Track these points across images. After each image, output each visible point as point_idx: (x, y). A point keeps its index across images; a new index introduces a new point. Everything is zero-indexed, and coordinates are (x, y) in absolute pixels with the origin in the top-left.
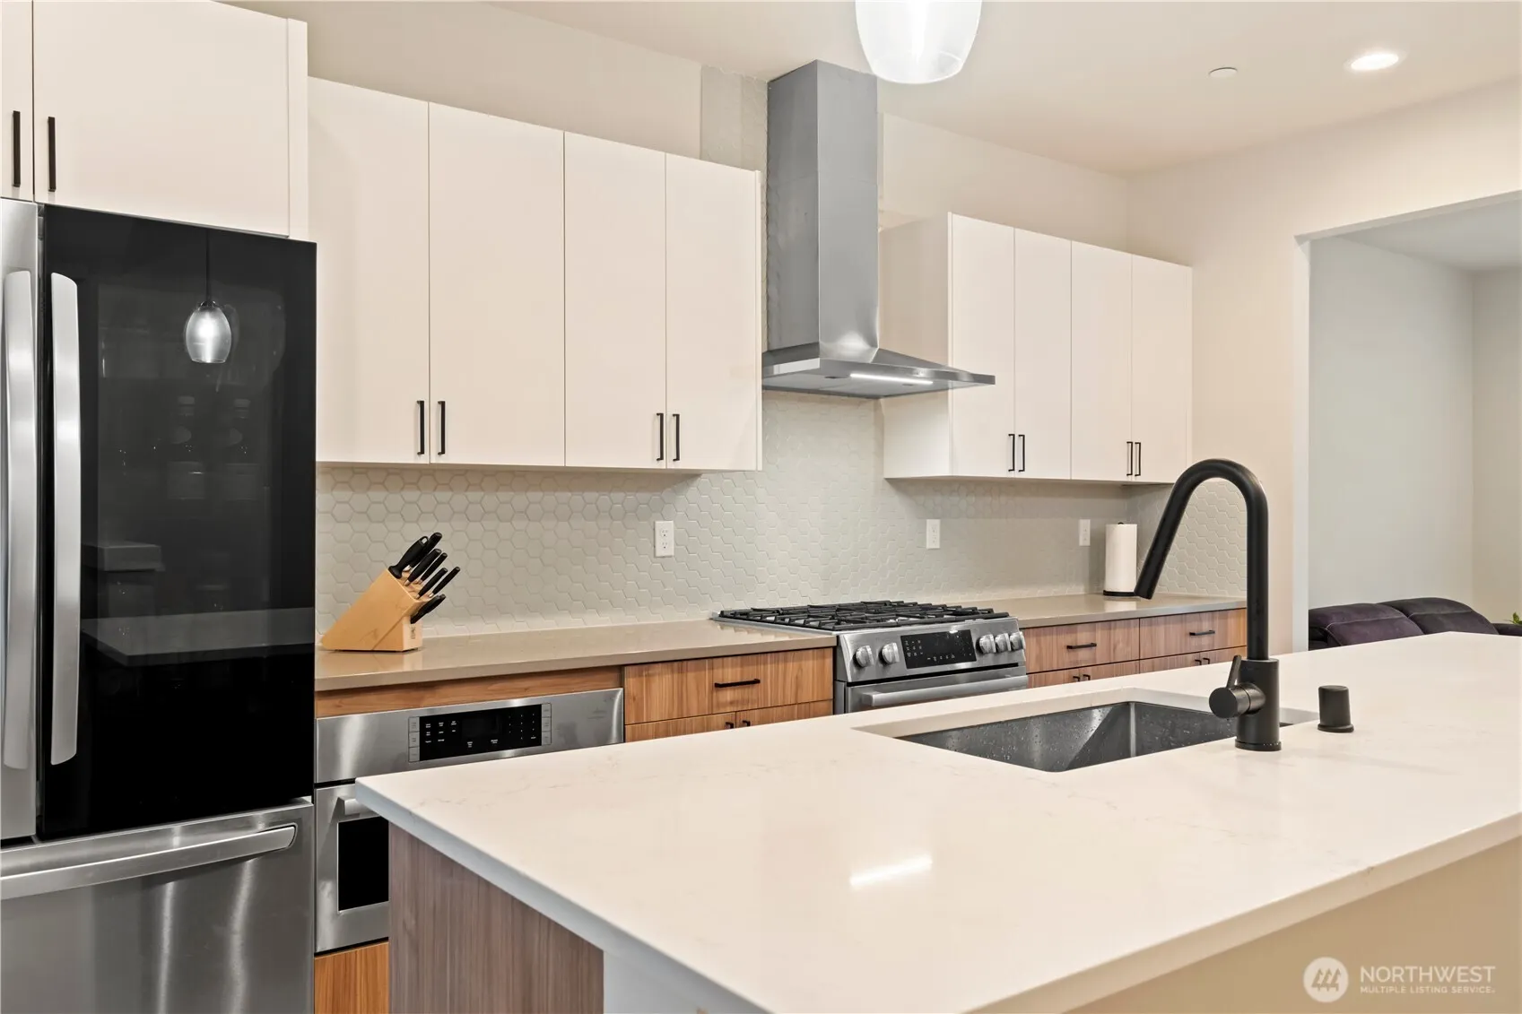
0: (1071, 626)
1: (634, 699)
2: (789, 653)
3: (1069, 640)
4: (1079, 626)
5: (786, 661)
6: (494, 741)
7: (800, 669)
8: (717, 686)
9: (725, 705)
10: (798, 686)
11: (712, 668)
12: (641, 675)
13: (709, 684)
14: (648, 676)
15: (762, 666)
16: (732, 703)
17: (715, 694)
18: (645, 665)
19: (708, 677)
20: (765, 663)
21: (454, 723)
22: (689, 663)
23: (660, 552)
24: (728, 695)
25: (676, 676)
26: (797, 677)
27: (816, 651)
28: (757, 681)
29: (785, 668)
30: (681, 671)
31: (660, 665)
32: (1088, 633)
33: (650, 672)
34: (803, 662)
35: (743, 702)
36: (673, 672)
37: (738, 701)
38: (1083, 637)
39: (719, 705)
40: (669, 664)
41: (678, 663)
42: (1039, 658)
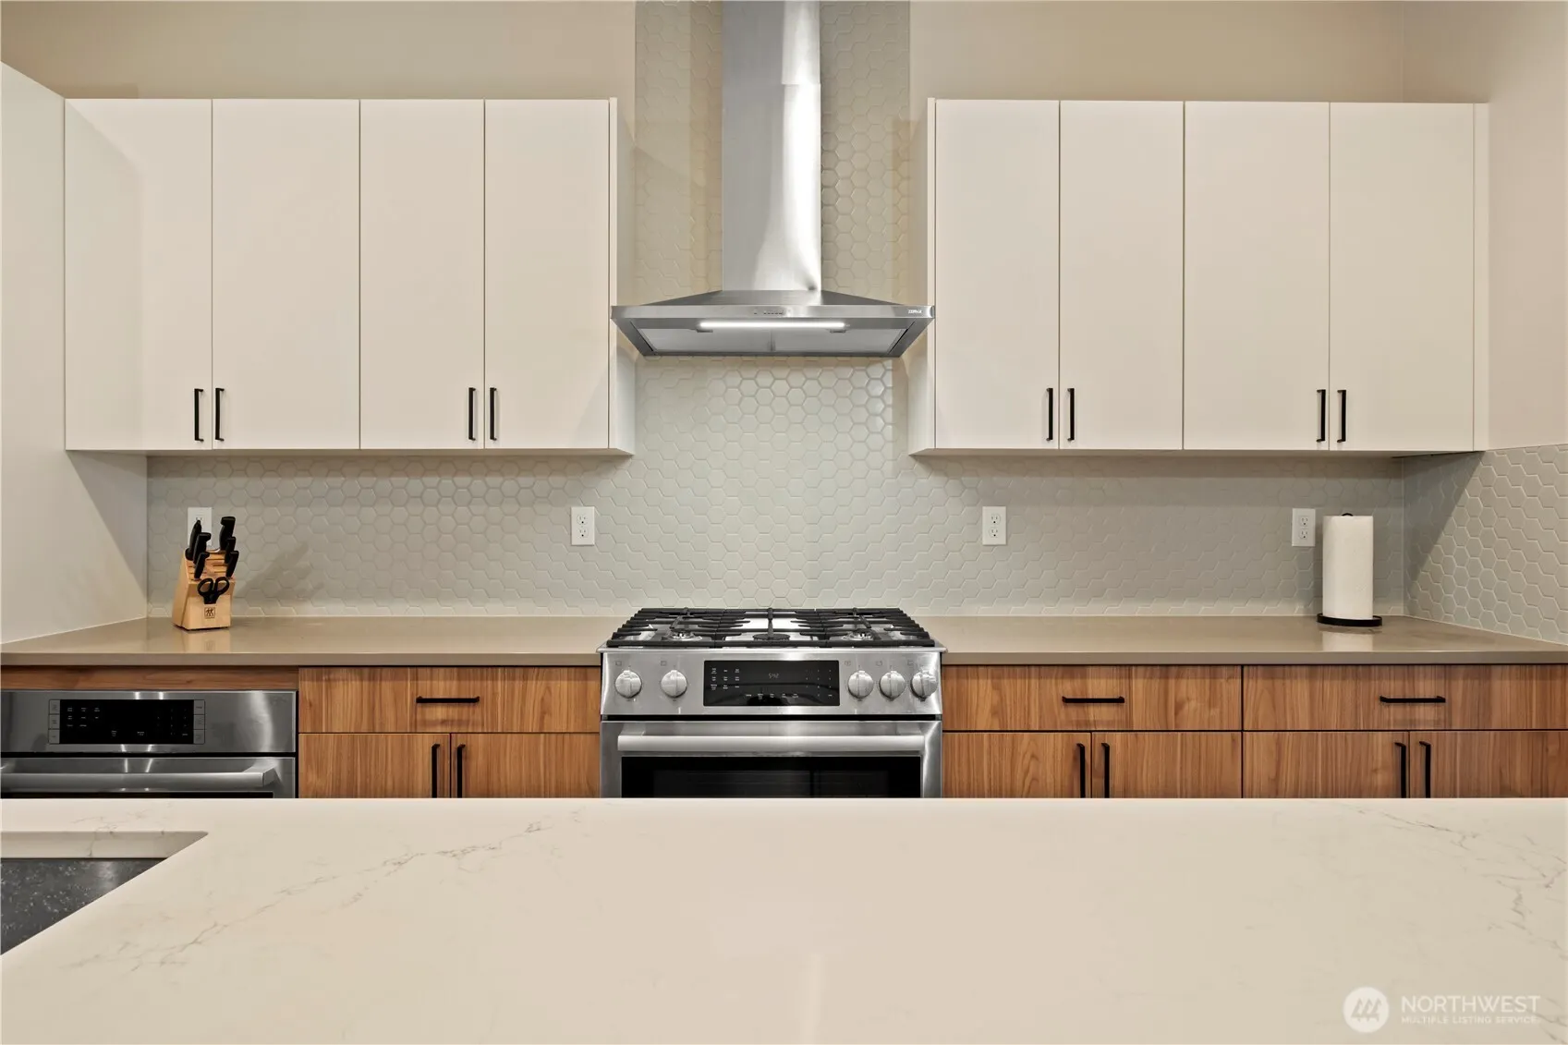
0: (1073, 668)
1: (311, 705)
2: (531, 670)
3: (1070, 688)
4: (1090, 669)
5: (525, 678)
6: (141, 733)
7: (548, 688)
8: (421, 700)
9: (434, 723)
10: (544, 712)
11: (416, 678)
12: (319, 679)
13: (412, 695)
14: (329, 680)
15: (489, 682)
16: (444, 722)
17: (419, 710)
18: (325, 670)
19: (409, 689)
20: (494, 679)
21: (97, 710)
22: (385, 670)
23: (577, 540)
24: (439, 712)
25: (366, 683)
26: (543, 699)
27: (573, 670)
28: (475, 701)
29: (524, 690)
30: (372, 679)
31: (345, 669)
32: (1115, 681)
33: (332, 676)
34: (553, 683)
35: (460, 722)
36: (362, 680)
37: (452, 721)
38: (1099, 686)
39: (425, 723)
40: (357, 670)
41: (370, 670)
42: (997, 712)
